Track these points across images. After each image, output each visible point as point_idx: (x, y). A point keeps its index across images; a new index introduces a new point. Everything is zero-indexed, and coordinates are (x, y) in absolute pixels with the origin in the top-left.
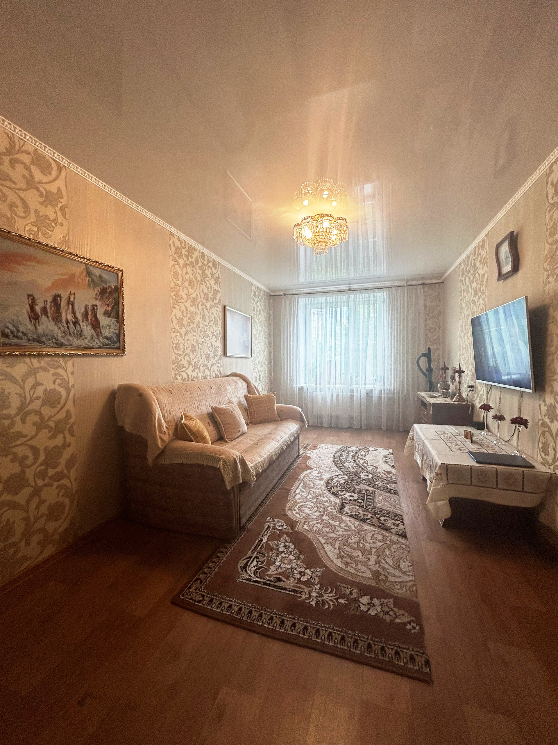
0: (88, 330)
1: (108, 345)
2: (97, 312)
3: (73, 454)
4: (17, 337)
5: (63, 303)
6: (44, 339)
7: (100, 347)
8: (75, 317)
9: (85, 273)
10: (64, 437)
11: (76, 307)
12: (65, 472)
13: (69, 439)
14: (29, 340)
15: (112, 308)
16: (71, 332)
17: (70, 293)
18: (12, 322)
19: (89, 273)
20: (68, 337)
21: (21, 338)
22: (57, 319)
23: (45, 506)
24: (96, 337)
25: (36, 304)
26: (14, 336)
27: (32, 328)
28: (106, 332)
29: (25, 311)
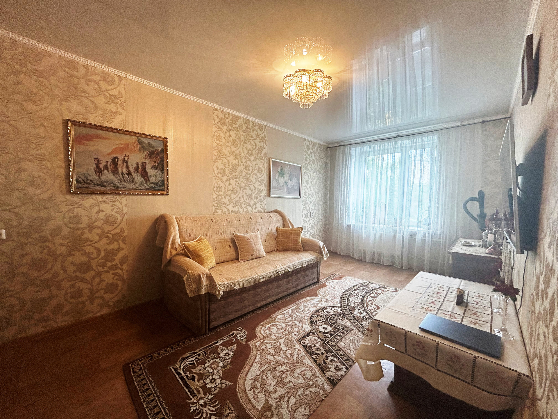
0: (138, 178)
1: (155, 187)
2: (145, 167)
3: (124, 255)
4: (87, 183)
5: (120, 162)
6: (105, 184)
7: (148, 189)
8: (129, 171)
9: (137, 142)
10: (119, 244)
11: (129, 164)
12: (119, 265)
13: (122, 245)
14: (95, 185)
15: (159, 164)
16: (126, 180)
17: (125, 156)
18: (84, 175)
19: (140, 142)
20: (123, 183)
21: (89, 184)
22: (115, 172)
23: (105, 283)
24: (144, 182)
25: (100, 164)
26: (85, 183)
27: (97, 178)
28: (153, 180)
29: (92, 168)
